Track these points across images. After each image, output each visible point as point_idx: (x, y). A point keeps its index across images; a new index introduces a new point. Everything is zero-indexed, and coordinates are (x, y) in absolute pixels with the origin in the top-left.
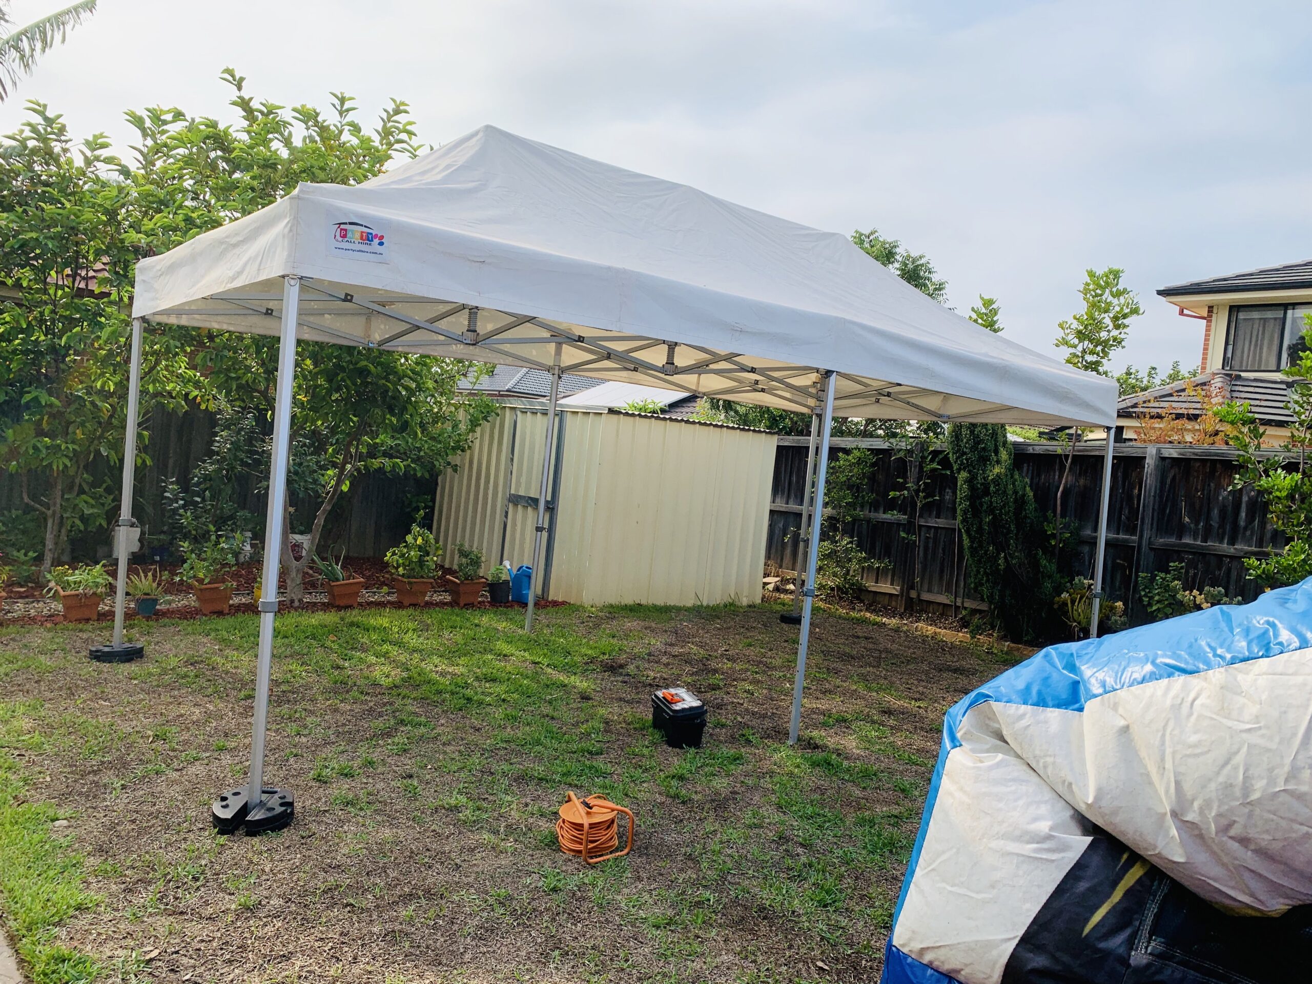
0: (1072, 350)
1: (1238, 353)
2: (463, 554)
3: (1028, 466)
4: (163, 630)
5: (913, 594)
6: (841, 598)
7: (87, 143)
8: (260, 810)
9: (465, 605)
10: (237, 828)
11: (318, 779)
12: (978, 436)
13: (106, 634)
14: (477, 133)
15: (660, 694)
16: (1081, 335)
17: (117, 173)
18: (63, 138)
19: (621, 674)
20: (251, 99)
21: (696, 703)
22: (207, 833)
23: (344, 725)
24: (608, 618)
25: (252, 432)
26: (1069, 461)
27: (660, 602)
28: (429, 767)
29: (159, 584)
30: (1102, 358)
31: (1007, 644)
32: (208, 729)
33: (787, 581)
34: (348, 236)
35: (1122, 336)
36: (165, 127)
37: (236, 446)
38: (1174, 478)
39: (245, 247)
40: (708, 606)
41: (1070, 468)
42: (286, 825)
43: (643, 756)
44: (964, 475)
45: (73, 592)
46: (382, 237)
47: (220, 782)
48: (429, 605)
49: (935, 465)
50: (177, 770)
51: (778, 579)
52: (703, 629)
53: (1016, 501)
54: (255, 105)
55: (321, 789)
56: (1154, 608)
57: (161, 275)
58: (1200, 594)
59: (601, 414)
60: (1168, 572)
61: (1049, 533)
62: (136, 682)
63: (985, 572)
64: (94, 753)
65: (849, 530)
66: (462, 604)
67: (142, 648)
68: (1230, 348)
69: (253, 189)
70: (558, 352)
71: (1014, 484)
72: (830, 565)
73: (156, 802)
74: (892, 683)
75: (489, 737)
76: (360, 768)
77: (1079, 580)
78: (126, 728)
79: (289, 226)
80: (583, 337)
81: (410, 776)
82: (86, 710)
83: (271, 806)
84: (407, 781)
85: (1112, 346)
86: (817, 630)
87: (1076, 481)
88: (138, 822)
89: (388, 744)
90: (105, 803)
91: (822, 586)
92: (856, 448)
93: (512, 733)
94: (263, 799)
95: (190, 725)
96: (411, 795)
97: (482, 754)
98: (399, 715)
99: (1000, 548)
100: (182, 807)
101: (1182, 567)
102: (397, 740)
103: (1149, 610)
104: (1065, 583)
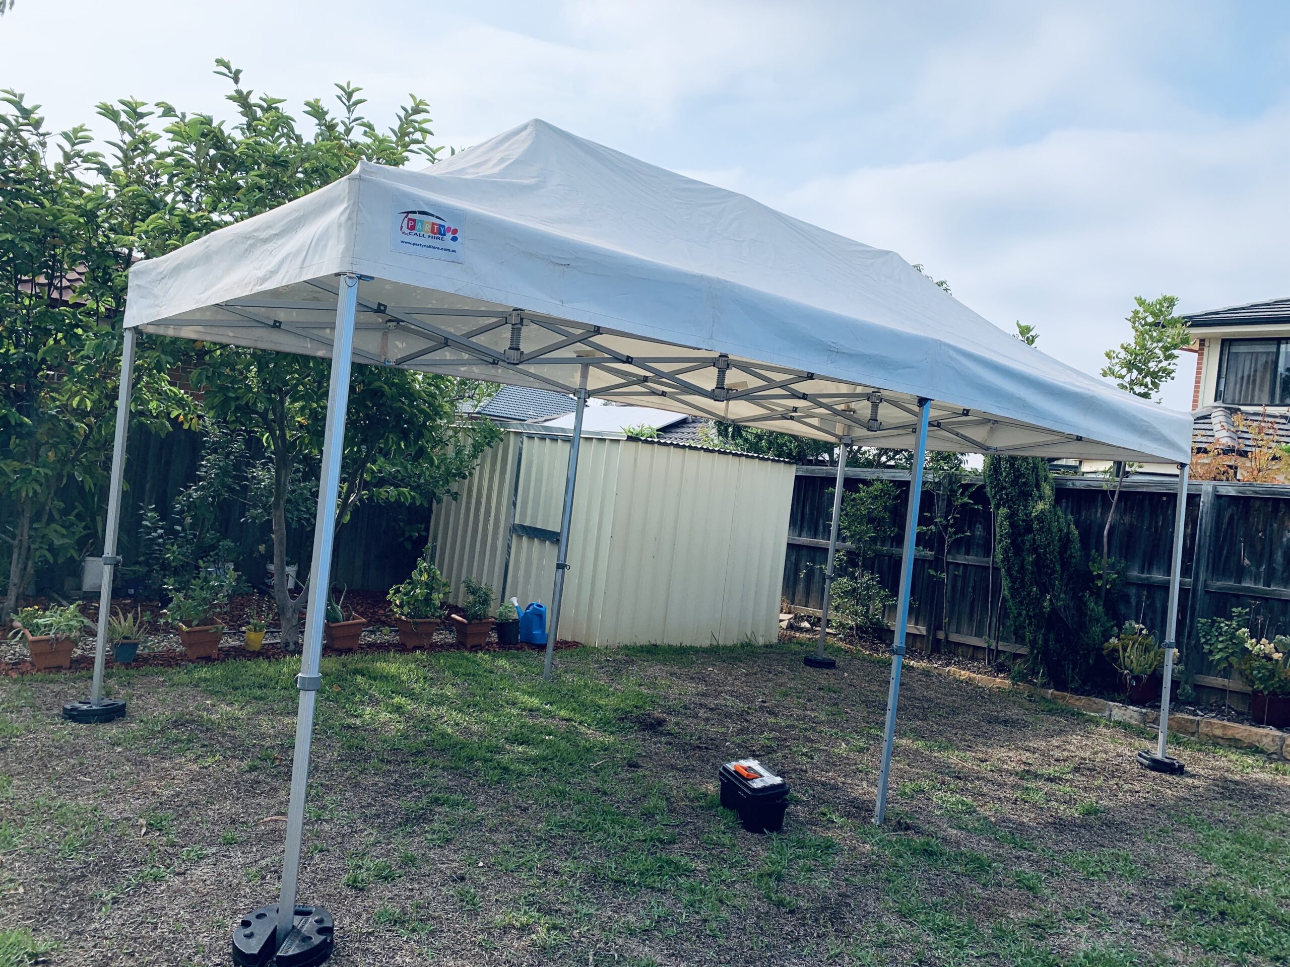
0: (1120, 381)
1: (1231, 385)
2: (473, 591)
3: (1067, 502)
4: (145, 680)
5: (941, 635)
6: (861, 638)
7: (67, 137)
8: (293, 941)
9: (472, 647)
10: (263, 964)
11: (354, 885)
12: (1018, 470)
13: (80, 685)
14: (525, 127)
15: (731, 766)
16: (1130, 365)
18: (41, 131)
19: (662, 733)
20: (249, 93)
21: (778, 780)
23: (369, 805)
24: (627, 662)
25: (241, 456)
26: (1116, 497)
27: (675, 643)
28: (481, 864)
29: (140, 627)
30: (1151, 389)
31: (1050, 691)
32: (210, 813)
33: (802, 619)
34: (417, 227)
35: (1171, 367)
37: (224, 472)
38: (1232, 517)
39: (280, 242)
40: (725, 647)
41: (1116, 506)
42: (325, 958)
43: (724, 845)
44: (1003, 511)
45: (44, 637)
46: (455, 231)
47: (233, 893)
48: (433, 647)
49: (966, 500)
50: (179, 874)
51: (790, 616)
52: (730, 675)
53: (1060, 540)
55: (359, 900)
56: (1217, 657)
57: (163, 278)
58: (1269, 643)
59: (619, 441)
60: (1230, 619)
61: (1095, 573)
62: (119, 749)
63: (1027, 615)
64: (75, 849)
65: (869, 566)
66: (469, 646)
67: (124, 705)
68: (1223, 381)
69: (260, 189)
70: (584, 375)
71: (1058, 521)
72: (849, 602)
73: (156, 923)
74: (949, 740)
75: (540, 821)
76: (400, 867)
77: (1130, 625)
78: (112, 813)
79: (348, 212)
80: (632, 358)
81: (462, 879)
82: (63, 789)
83: (306, 934)
84: (460, 886)
85: (1162, 377)
86: (846, 674)
87: (1121, 517)
88: (137, 955)
89: (426, 832)
90: (93, 926)
91: (842, 625)
92: (877, 480)
93: (564, 813)
94: (296, 923)
95: (189, 808)
96: (469, 907)
97: (538, 845)
98: (430, 791)
99: (1044, 590)
100: (190, 931)
101: (1246, 613)
102: (436, 826)
103: (1211, 658)
104: (1112, 626)
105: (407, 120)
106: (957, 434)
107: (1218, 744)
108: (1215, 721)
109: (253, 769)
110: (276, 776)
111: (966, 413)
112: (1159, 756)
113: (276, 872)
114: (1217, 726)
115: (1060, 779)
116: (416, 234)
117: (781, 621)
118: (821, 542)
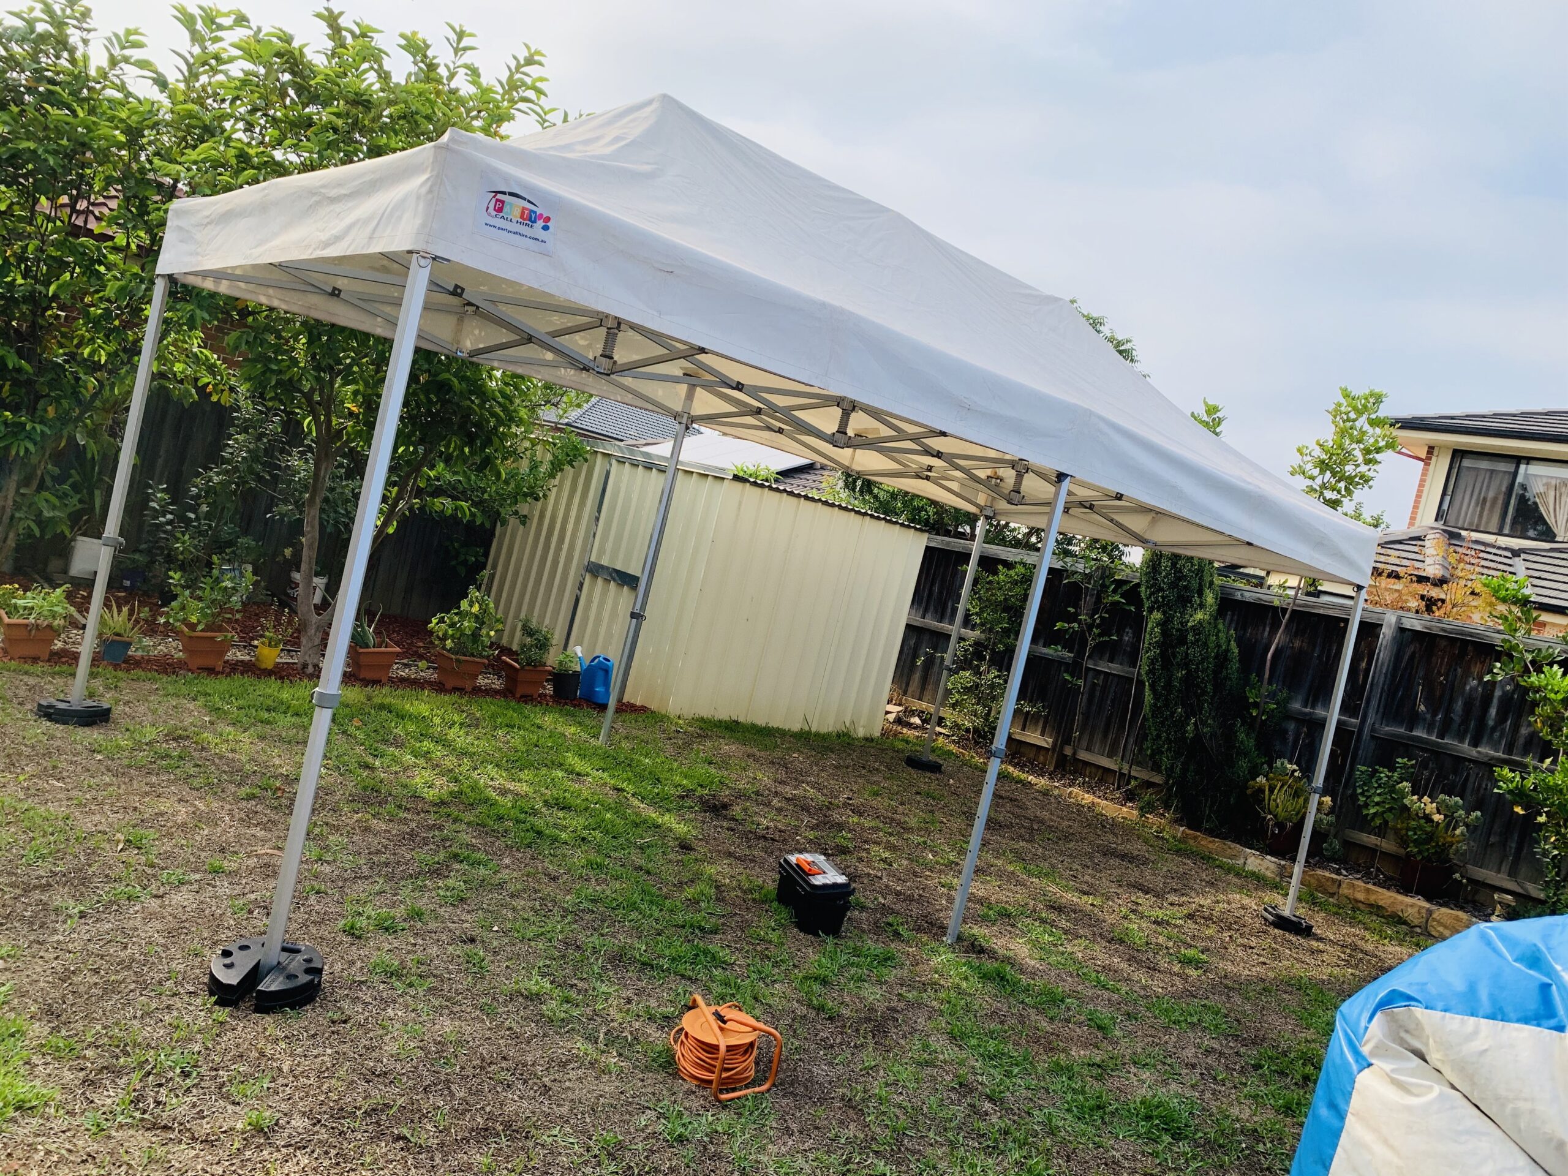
0: (1309, 482)
1: (1457, 503)
2: (528, 631)
3: (1233, 615)
4: (135, 685)
5: (1068, 751)
6: (977, 743)
7: (116, 38)
8: (277, 977)
9: (522, 697)
10: (241, 998)
11: (351, 932)
12: (1180, 571)
13: (59, 681)
14: (650, 102)
15: (793, 859)
16: (1323, 466)
18: (86, 26)
19: (725, 818)
20: (341, 14)
21: (841, 879)
22: (199, 1001)
23: (378, 852)
24: (700, 736)
25: (275, 441)
26: (1287, 616)
27: (761, 722)
28: (495, 928)
29: (135, 624)
30: (1344, 496)
31: (1182, 829)
32: (198, 838)
33: (912, 713)
34: (505, 210)
35: (1371, 474)
36: (219, 34)
37: (254, 455)
38: (1412, 657)
39: (350, 204)
40: (817, 734)
41: (1287, 626)
42: (310, 1000)
43: (770, 942)
44: (1157, 615)
45: (21, 621)
46: (548, 219)
47: (216, 922)
48: (477, 691)
49: (1117, 598)
50: (156, 896)
51: (900, 708)
52: (817, 765)
53: (1217, 656)
54: (343, 22)
55: (354, 948)
56: (1372, 811)
57: (209, 223)
58: (1432, 803)
59: (723, 479)
60: (1393, 769)
61: (1251, 700)
62: (99, 757)
63: (1168, 738)
64: (42, 857)
66: (518, 695)
67: (109, 710)
68: (1448, 498)
69: (335, 130)
70: (690, 396)
71: (1217, 635)
72: (970, 701)
73: (127, 944)
74: (1053, 866)
75: (569, 892)
76: (405, 920)
77: (1282, 764)
78: (86, 824)
79: (429, 184)
80: (743, 385)
81: (472, 940)
82: (33, 791)
83: (293, 972)
84: (469, 947)
85: (1358, 484)
86: (951, 781)
87: (1291, 641)
88: (102, 972)
89: (439, 888)
90: (56, 938)
91: (957, 726)
92: (1021, 563)
93: (598, 888)
94: (282, 960)
95: (174, 830)
96: (475, 969)
97: (563, 917)
98: (450, 846)
99: (1191, 711)
100: (164, 955)
101: (1413, 766)
102: (451, 882)
103: (1365, 812)
104: (1263, 764)
105: (517, 71)
106: (1112, 520)
107: (1358, 909)
108: (1360, 883)
109: (251, 797)
110: (276, 808)
111: (1119, 497)
112: (1286, 912)
113: (265, 907)
114: (1357, 888)
115: (1168, 924)
116: (503, 217)
117: (887, 713)
118: (944, 626)
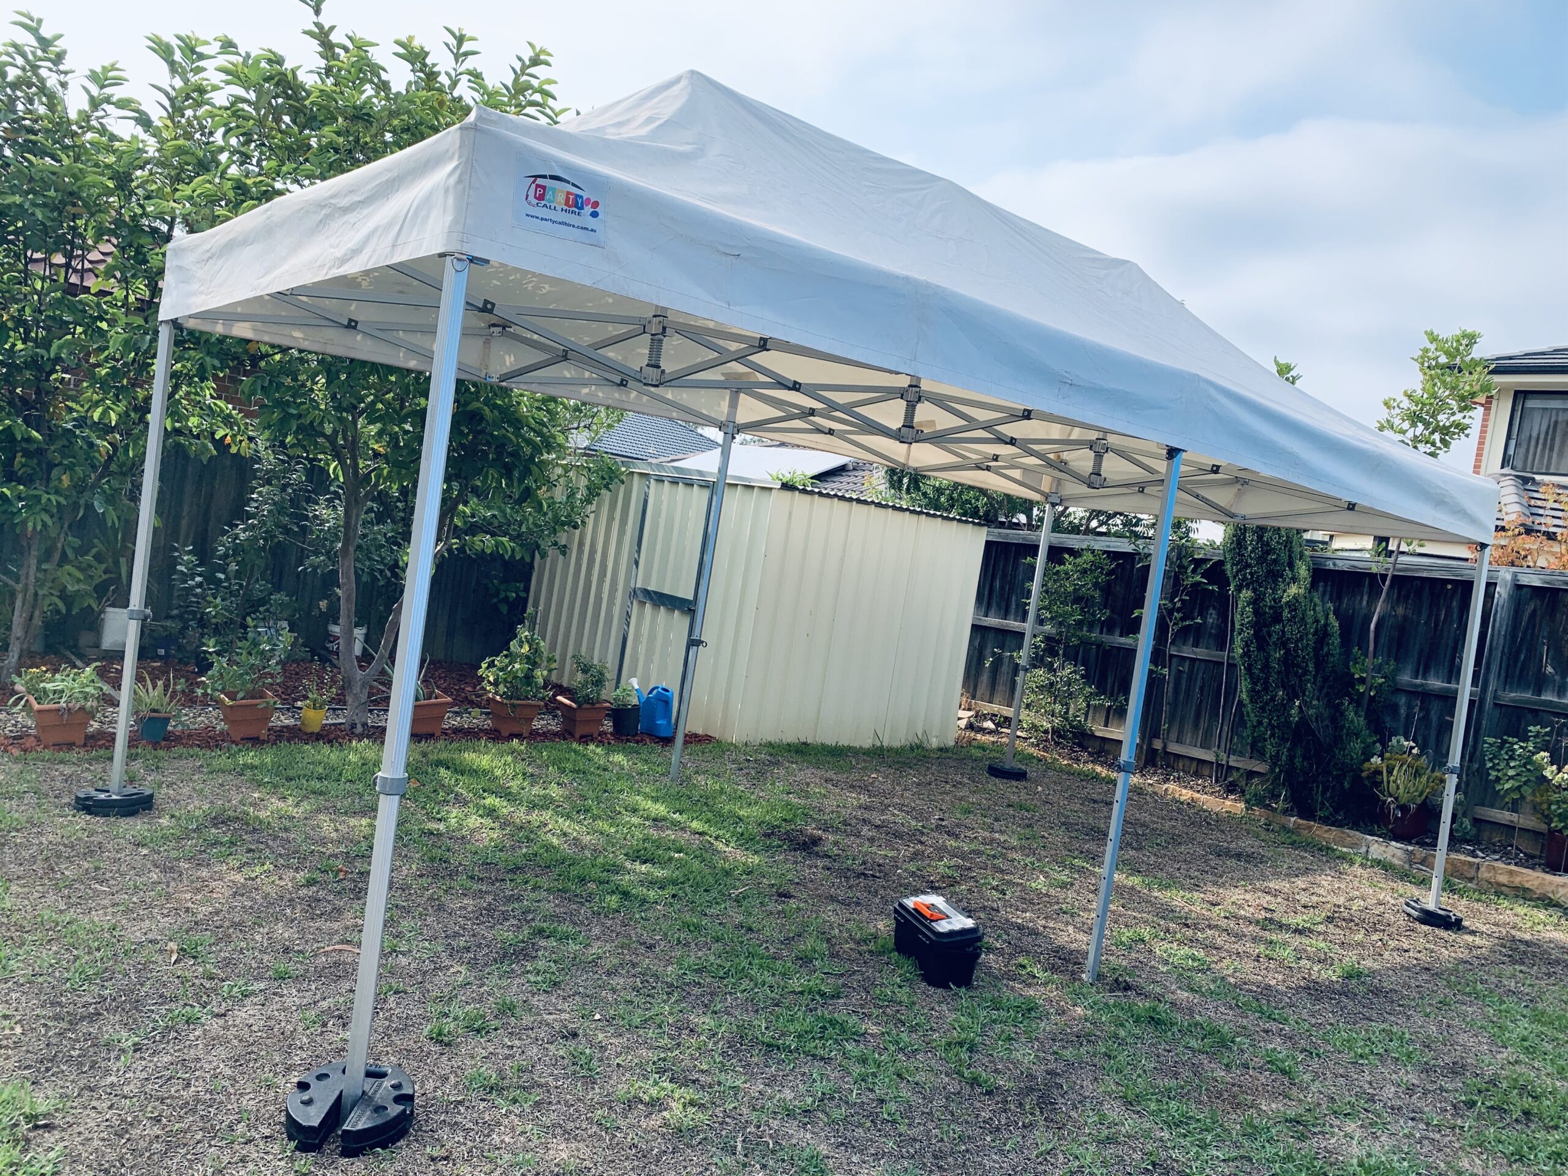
0: (1400, 437)
1: (1523, 448)
2: (583, 668)
3: (1325, 586)
4: (177, 764)
5: (1158, 744)
6: (1057, 744)
7: (94, 77)
8: (364, 1112)
9: (582, 737)
10: (324, 1140)
11: (438, 1038)
12: (1268, 544)
13: (97, 767)
15: (910, 902)
16: (1415, 418)
17: (133, 122)
18: (62, 67)
19: (817, 855)
20: (332, 28)
21: (969, 923)
22: (276, 1148)
23: (456, 935)
24: (772, 763)
25: (301, 490)
26: (1387, 583)
27: (830, 741)
28: (597, 1017)
29: (172, 698)
30: (1440, 448)
31: (1293, 819)
32: (258, 937)
33: (984, 717)
35: (1467, 421)
36: (201, 63)
37: (279, 508)
38: (1533, 614)
39: (365, 212)
40: (890, 749)
41: (1388, 594)
42: (402, 1133)
43: (900, 1002)
44: (1246, 594)
45: (52, 706)
46: (596, 204)
47: (286, 1042)
48: (534, 736)
49: (1198, 578)
50: (218, 1016)
51: (971, 713)
52: (899, 784)
53: (1315, 633)
54: (334, 38)
55: (444, 1058)
56: (1507, 786)
57: (211, 258)
59: (771, 489)
60: (1526, 739)
61: (1357, 676)
62: (145, 851)
63: (1270, 724)
64: (88, 978)
65: (1072, 656)
66: (577, 736)
67: (151, 796)
68: (1513, 443)
70: (734, 405)
71: (1314, 610)
72: (1045, 699)
73: (190, 1080)
74: (1172, 877)
75: (669, 963)
76: (496, 1017)
77: (1398, 742)
78: (135, 933)
79: (458, 172)
80: (800, 384)
81: (575, 1035)
82: (74, 900)
83: (380, 1103)
84: (572, 1044)
85: (1454, 433)
86: (1040, 789)
87: (1393, 608)
88: (164, 1120)
89: (528, 972)
90: (110, 1080)
91: (1034, 727)
92: (1088, 549)
93: (700, 954)
94: (366, 1088)
95: (231, 930)
96: (584, 1073)
97: (668, 994)
98: (533, 920)
99: (1292, 695)
100: (232, 1091)
101: (1546, 734)
102: (541, 964)
103: (1498, 787)
104: (1374, 743)
105: (523, 73)
106: (1197, 497)
107: (1502, 893)
108: (1500, 865)
109: (311, 883)
110: (339, 893)
111: (1216, 469)
112: (1431, 906)
113: (340, 1017)
114: (1501, 871)
115: (1311, 931)
116: (545, 206)
117: (959, 719)
118: (1013, 624)
